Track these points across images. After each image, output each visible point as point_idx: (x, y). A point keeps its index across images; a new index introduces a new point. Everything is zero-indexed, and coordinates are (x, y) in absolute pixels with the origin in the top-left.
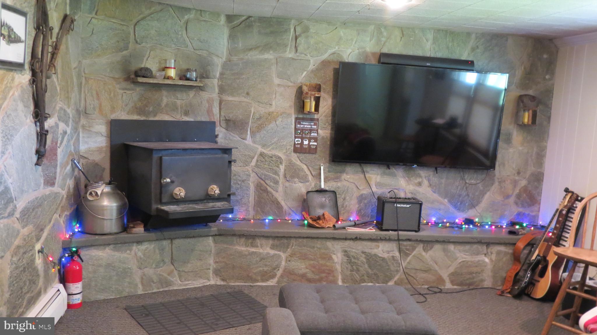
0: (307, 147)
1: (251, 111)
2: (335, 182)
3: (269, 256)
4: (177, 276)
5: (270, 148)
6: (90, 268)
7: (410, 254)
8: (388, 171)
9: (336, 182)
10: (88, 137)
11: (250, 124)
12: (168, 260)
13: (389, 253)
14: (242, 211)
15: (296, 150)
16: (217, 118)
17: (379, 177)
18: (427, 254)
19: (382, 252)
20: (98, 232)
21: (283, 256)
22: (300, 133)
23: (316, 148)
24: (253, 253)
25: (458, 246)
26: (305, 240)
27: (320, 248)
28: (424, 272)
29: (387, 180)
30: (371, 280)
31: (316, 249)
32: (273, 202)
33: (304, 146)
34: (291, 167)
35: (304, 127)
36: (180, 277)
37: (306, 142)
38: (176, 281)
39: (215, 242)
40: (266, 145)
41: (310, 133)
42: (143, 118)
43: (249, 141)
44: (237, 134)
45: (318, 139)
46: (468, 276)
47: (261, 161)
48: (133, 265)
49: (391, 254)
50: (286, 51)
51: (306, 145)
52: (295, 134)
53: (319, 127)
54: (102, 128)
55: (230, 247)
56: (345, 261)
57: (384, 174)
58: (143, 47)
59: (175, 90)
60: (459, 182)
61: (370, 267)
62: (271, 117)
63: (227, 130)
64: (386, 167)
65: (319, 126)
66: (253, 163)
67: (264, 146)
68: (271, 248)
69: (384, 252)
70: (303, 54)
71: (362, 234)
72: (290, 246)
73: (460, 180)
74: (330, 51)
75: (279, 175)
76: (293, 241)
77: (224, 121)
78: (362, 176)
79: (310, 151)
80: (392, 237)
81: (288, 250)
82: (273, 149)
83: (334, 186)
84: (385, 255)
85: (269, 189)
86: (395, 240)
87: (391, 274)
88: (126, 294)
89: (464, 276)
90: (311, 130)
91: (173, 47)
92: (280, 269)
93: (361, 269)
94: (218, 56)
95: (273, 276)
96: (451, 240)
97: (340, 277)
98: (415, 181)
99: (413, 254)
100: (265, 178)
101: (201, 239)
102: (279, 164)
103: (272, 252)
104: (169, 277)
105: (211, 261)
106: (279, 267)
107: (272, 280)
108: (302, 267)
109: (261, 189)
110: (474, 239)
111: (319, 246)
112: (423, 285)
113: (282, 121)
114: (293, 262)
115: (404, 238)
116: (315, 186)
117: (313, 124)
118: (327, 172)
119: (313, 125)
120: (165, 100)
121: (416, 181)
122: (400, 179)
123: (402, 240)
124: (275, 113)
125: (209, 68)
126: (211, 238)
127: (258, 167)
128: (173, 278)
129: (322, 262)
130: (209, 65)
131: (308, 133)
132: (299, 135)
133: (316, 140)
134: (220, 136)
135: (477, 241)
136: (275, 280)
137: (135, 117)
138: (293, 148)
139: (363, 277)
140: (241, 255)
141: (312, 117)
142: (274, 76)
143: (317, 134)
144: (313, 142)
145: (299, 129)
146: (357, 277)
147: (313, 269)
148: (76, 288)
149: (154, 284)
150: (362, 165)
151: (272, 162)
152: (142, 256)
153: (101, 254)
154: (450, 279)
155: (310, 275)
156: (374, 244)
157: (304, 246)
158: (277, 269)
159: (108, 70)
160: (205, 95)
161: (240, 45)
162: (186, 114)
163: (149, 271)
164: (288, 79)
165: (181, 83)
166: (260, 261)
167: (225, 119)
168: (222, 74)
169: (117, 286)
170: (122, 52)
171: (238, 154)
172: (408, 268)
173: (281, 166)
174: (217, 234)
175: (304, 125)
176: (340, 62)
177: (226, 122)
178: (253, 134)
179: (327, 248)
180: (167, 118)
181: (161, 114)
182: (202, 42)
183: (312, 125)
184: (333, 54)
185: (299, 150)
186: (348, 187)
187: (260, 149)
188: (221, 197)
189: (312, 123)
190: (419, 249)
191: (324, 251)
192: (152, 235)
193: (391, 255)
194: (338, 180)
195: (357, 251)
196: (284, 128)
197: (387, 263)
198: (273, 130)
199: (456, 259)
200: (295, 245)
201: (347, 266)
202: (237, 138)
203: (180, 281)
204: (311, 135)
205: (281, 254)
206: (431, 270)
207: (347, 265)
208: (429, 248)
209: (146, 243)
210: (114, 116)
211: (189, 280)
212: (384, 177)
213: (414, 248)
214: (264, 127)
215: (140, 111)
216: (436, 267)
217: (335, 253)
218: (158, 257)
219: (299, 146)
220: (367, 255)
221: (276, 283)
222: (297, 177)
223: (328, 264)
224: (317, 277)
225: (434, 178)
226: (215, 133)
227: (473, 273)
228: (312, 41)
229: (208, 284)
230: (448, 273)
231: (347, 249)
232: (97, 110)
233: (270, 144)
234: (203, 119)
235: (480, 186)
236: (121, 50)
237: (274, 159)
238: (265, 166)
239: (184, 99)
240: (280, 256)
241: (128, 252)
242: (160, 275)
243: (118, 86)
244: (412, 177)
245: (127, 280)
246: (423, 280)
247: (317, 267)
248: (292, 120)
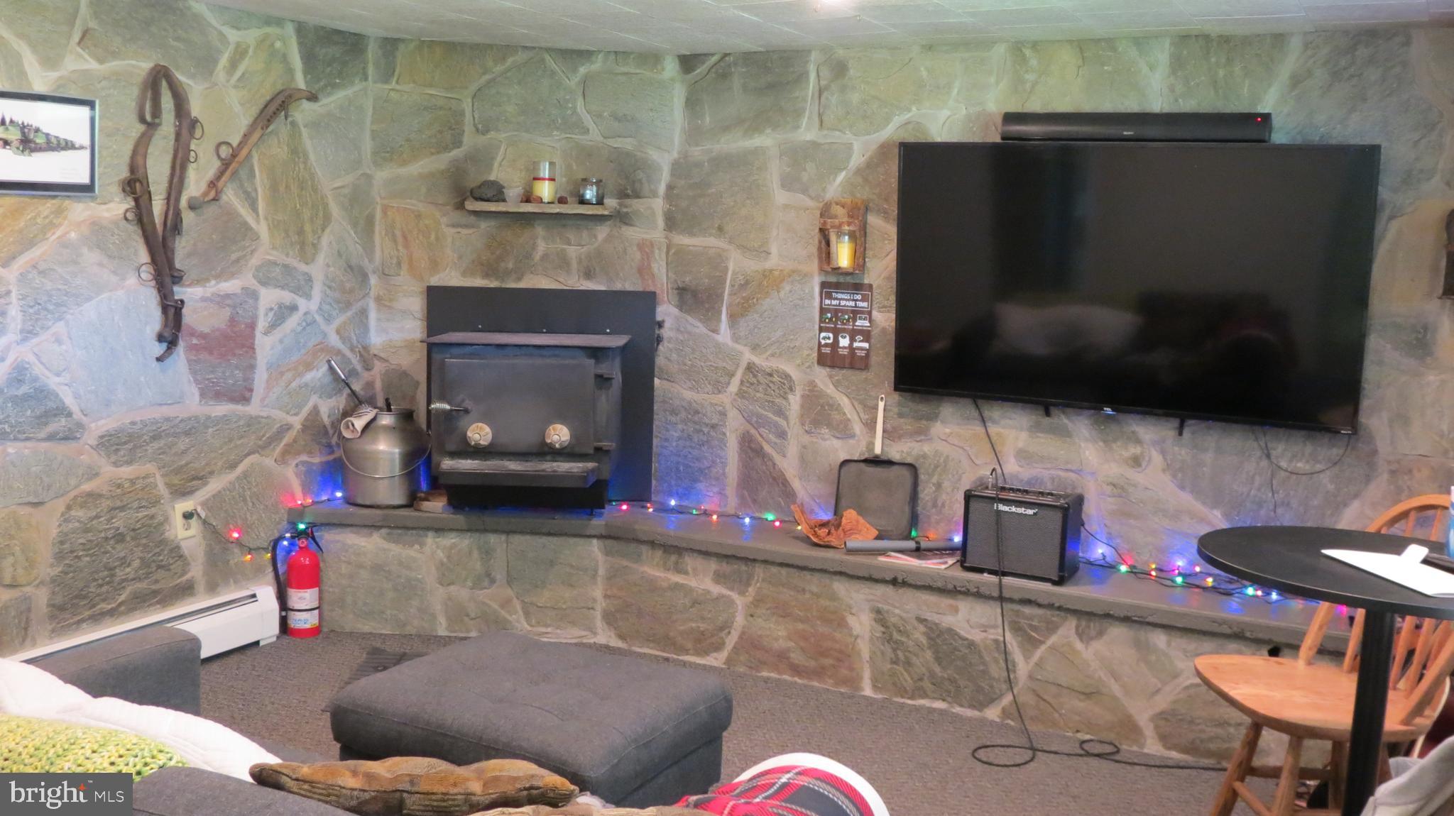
0: (845, 352)
1: (726, 269)
2: (918, 441)
3: (708, 597)
4: (521, 613)
5: (768, 353)
6: (343, 569)
7: (1042, 642)
8: (1047, 420)
9: (920, 441)
10: (388, 320)
11: (726, 298)
12: (500, 576)
13: (985, 631)
14: (711, 494)
15: (822, 360)
16: (663, 285)
17: (1024, 435)
18: (1087, 648)
19: (966, 626)
20: (360, 501)
21: (740, 601)
22: (831, 319)
23: (867, 355)
24: (677, 587)
25: (1179, 640)
26: (784, 571)
27: (818, 596)
28: (1082, 697)
29: (1046, 445)
30: (941, 695)
31: (807, 596)
32: (774, 479)
33: (841, 352)
34: (813, 399)
35: (839, 305)
36: (527, 614)
37: (844, 342)
38: (518, 621)
39: (608, 553)
40: (758, 345)
41: (855, 320)
42: (493, 284)
43: (724, 334)
44: (700, 320)
45: (873, 333)
46: (1212, 731)
47: (748, 382)
48: (428, 575)
49: (993, 634)
50: (798, 127)
51: (844, 348)
52: (821, 321)
53: (875, 306)
54: (415, 304)
55: (634, 566)
56: (878, 635)
57: (1035, 428)
58: (491, 138)
59: (564, 226)
60: (1258, 463)
61: (938, 659)
62: (768, 282)
63: (681, 310)
64: (1042, 412)
65: (874, 303)
66: (734, 386)
67: (755, 348)
68: (713, 580)
69: (971, 627)
70: (836, 130)
71: (911, 572)
72: (753, 582)
73: (1260, 458)
74: (898, 120)
75: (786, 418)
76: (759, 571)
77: (676, 292)
78: (979, 429)
79: (855, 362)
80: (983, 590)
81: (750, 589)
82: (773, 355)
83: (915, 452)
84: (976, 636)
85: (767, 448)
86: (990, 598)
87: (992, 687)
88: (413, 632)
89: (1200, 727)
90: (855, 313)
91: (557, 136)
92: (733, 631)
93: (914, 660)
94: (659, 148)
95: (718, 647)
96: (1150, 619)
97: (867, 675)
98: (1123, 453)
99: (1049, 642)
100: (757, 422)
101: (572, 540)
102: (788, 391)
103: (717, 590)
104: (503, 613)
105: (598, 592)
106: (730, 627)
107: (715, 655)
108: (780, 634)
109: (750, 449)
110: (1220, 624)
111: (815, 589)
112: (1078, 731)
113: (791, 291)
114: (760, 620)
115: (1016, 596)
116: (867, 448)
117: (859, 297)
118: (895, 416)
119: (860, 301)
120: (542, 247)
121: (1126, 454)
122: (1083, 445)
123: (1011, 600)
124: (777, 273)
125: (640, 175)
126: (595, 541)
127: (743, 397)
128: (511, 615)
129: (823, 629)
130: (639, 169)
131: (849, 318)
132: (828, 323)
133: (867, 336)
134: (667, 325)
135: (1228, 631)
136: (724, 655)
137: (479, 282)
138: (815, 355)
139: (921, 684)
140: (653, 587)
141: (858, 282)
142: (775, 186)
143: (870, 322)
144: (860, 341)
145: (828, 310)
146: (907, 681)
147: (802, 644)
148: (300, 598)
149: (472, 622)
150: (980, 402)
151: (771, 385)
152: (445, 560)
153: (363, 544)
154: (1156, 727)
155: (797, 657)
156: (946, 602)
157: (783, 585)
158: (727, 631)
159: (424, 190)
160: (633, 233)
161: (708, 119)
162: (588, 274)
163: (462, 593)
164: (804, 191)
165: (557, 210)
166: (691, 607)
167: (676, 286)
168: (670, 188)
169: (395, 612)
170: (449, 152)
171: (702, 364)
172: (1037, 679)
173: (790, 397)
174: (604, 534)
175: (840, 299)
176: (900, 143)
177: (678, 293)
178: (733, 318)
179: (834, 597)
180: (544, 283)
181: (532, 275)
182: (619, 121)
183: (856, 300)
184: (906, 124)
185: (830, 359)
186: (948, 457)
187: (748, 356)
188: (577, 450)
189: (857, 294)
190: (1067, 630)
191: (828, 603)
192: (460, 519)
193: (992, 637)
194: (923, 437)
195: (904, 615)
196: (796, 306)
197: (981, 657)
198: (772, 311)
199: (1176, 676)
200: (763, 580)
201: (882, 647)
202: (700, 328)
203: (528, 624)
204: (857, 324)
205: (734, 595)
206: (1098, 693)
207: (883, 645)
208: (1093, 633)
209: (453, 534)
210: (435, 281)
211: (547, 626)
212: (1038, 437)
213: (1052, 628)
214: (754, 305)
215: (490, 270)
216: (1116, 689)
217: (854, 611)
218: (478, 566)
219: (828, 350)
220: (931, 629)
221: (725, 663)
222: (826, 425)
223: (838, 635)
224: (812, 664)
225: (1176, 449)
226: (655, 317)
227: (1229, 725)
228: (855, 98)
229: (592, 641)
230: (1151, 712)
231: (880, 606)
232: (405, 267)
233: (768, 343)
234: (629, 287)
235: (1325, 478)
236: (446, 149)
237: (776, 378)
238: (758, 395)
239: (583, 243)
240: (731, 602)
241: (417, 547)
242: (484, 603)
243: (444, 220)
244: (1115, 441)
245: (415, 603)
246: (1077, 718)
247: (812, 640)
248: (813, 288)
